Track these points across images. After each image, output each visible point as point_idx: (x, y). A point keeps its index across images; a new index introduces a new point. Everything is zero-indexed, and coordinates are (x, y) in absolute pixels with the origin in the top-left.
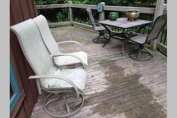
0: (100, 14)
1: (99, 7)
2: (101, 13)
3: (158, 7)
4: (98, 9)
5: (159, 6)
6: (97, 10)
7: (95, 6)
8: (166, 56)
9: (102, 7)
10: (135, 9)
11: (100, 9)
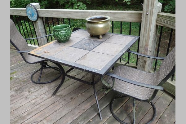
0: (35, 24)
1: (29, 12)
2: (35, 22)
3: (147, 11)
4: (29, 16)
5: (150, 8)
6: (27, 17)
7: (22, 10)
8: (174, 97)
9: (36, 13)
10: (99, 14)
11: (33, 15)
